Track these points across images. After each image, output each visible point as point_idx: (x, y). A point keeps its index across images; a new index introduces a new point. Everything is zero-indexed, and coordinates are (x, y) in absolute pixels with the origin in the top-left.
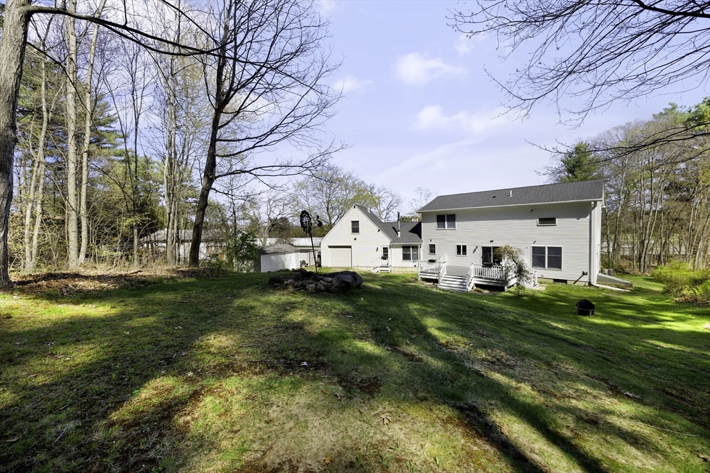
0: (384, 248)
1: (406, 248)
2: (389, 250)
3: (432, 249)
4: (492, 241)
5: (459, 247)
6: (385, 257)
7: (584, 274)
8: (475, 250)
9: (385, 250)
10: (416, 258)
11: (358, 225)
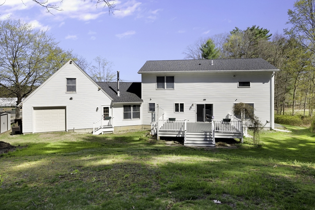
0: (104, 108)
1: (126, 107)
2: (110, 109)
3: (152, 107)
4: (205, 100)
5: (177, 105)
6: (107, 117)
7: (267, 122)
8: (191, 107)
9: (106, 110)
10: (137, 116)
11: (75, 83)
